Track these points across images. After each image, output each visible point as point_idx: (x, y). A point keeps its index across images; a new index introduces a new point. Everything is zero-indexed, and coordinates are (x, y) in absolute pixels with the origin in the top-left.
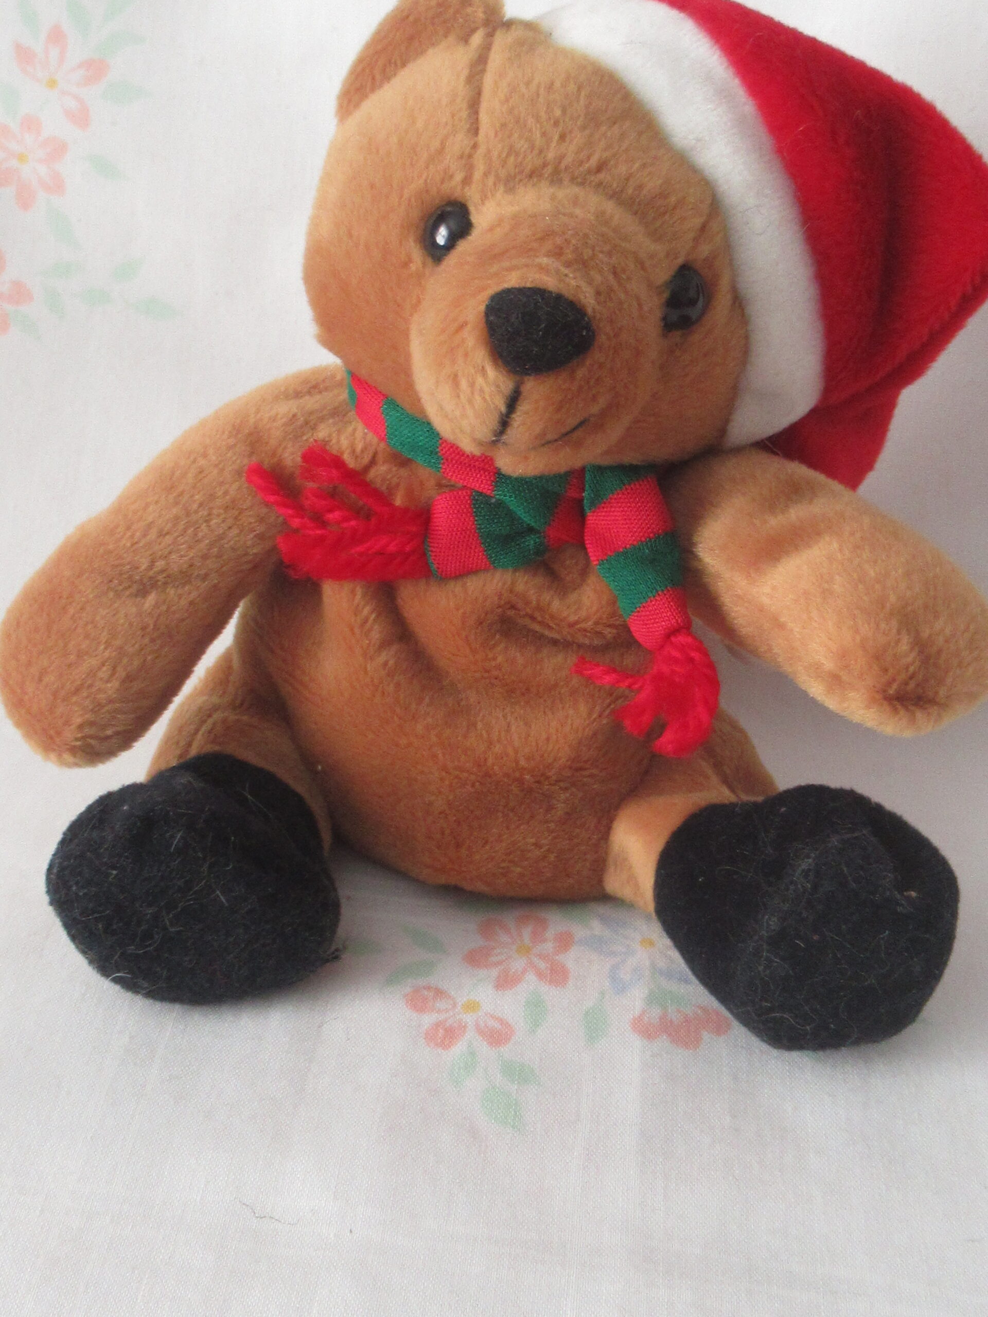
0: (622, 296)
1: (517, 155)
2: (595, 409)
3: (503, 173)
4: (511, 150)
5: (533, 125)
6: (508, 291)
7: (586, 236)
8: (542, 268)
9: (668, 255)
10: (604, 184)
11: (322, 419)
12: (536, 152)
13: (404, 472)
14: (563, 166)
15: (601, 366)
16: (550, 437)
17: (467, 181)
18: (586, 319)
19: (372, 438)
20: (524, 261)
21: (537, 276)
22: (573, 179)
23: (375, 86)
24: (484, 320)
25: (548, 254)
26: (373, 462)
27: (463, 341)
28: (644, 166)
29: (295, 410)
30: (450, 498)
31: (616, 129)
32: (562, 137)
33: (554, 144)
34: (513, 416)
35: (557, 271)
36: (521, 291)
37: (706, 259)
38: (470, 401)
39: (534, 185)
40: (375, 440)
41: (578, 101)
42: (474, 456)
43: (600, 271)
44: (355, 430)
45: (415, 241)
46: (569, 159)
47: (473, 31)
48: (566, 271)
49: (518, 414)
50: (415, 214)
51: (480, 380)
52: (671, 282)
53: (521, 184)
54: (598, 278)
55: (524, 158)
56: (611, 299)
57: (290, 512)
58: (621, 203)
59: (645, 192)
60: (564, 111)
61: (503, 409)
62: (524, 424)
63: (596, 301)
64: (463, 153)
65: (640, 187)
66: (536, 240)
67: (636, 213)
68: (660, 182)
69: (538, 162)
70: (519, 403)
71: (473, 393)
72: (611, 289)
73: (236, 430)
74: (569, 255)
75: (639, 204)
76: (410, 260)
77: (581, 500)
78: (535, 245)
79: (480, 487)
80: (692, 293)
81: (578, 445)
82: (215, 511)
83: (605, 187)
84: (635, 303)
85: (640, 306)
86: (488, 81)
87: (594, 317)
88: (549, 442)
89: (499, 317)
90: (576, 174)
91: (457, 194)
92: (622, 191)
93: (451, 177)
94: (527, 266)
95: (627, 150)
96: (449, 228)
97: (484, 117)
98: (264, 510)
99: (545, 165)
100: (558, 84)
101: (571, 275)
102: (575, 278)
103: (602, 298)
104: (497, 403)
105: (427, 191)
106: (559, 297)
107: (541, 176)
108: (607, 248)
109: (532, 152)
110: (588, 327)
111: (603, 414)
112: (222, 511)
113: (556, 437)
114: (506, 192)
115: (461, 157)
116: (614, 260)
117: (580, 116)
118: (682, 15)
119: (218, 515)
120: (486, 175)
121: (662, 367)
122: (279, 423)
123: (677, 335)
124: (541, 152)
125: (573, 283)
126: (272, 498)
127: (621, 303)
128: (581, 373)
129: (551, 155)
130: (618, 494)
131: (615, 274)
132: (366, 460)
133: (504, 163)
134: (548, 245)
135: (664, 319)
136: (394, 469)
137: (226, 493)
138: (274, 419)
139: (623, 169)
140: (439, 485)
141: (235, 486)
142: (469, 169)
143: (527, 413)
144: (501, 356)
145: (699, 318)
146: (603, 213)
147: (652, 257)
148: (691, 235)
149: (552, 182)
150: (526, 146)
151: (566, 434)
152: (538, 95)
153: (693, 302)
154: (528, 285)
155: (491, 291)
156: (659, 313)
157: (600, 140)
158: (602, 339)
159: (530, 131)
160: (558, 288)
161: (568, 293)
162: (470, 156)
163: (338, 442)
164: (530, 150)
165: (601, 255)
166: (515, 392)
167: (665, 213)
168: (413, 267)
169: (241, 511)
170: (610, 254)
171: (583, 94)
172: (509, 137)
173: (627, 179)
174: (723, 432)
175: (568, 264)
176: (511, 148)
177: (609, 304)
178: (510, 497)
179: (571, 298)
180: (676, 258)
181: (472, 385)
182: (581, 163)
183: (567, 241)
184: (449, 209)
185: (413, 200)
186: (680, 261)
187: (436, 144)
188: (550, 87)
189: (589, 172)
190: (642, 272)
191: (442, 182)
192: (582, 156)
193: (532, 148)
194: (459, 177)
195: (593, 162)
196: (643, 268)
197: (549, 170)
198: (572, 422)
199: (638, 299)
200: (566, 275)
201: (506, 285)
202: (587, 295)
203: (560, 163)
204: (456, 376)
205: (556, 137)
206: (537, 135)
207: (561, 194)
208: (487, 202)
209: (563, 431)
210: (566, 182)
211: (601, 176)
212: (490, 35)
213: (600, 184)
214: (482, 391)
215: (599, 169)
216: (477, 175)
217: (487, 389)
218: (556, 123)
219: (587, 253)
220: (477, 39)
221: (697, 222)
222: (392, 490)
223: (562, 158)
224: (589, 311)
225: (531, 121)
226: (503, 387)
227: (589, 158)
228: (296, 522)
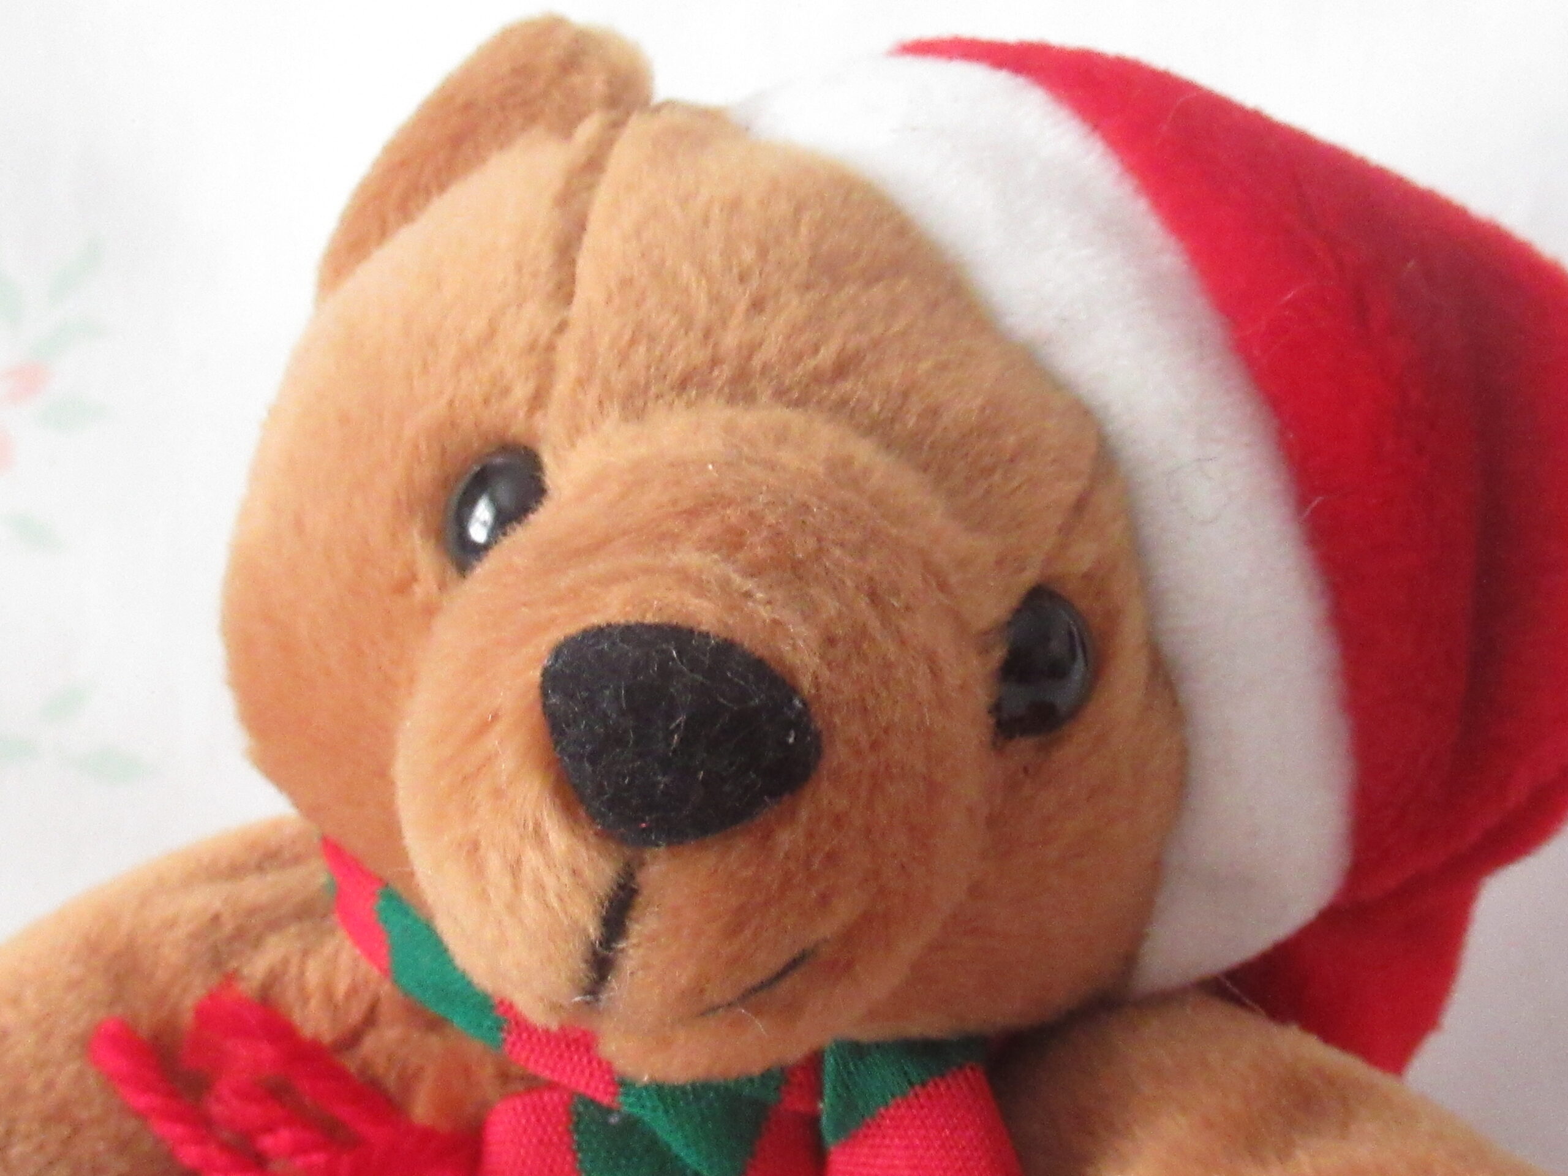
0: (891, 650)
1: (652, 339)
2: (827, 928)
3: (619, 380)
4: (640, 333)
5: (693, 279)
6: (599, 633)
7: (805, 507)
8: (684, 577)
9: (1000, 562)
10: (852, 404)
11: (275, 925)
12: (696, 334)
13: (434, 1042)
14: (757, 363)
15: (838, 821)
16: (714, 995)
17: (538, 400)
18: (797, 703)
19: (368, 970)
20: (641, 559)
21: (672, 597)
22: (781, 394)
23: (384, 233)
24: (539, 708)
25: (708, 544)
26: (370, 1019)
27: (490, 759)
28: (943, 367)
29: (217, 905)
30: (524, 1108)
31: (878, 292)
32: (757, 305)
33: (735, 321)
34: (621, 945)
35: (725, 584)
36: (630, 633)
37: (1087, 577)
38: (512, 908)
39: (689, 405)
40: (375, 973)
41: (795, 233)
42: (547, 1032)
43: (836, 589)
44: (337, 953)
45: (425, 533)
46: (769, 352)
47: (581, 117)
48: (749, 585)
49: (634, 940)
50: (426, 473)
51: (532, 858)
52: (1009, 624)
53: (661, 401)
54: (831, 606)
55: (671, 347)
56: (864, 658)
57: (179, 1130)
58: (888, 445)
59: (946, 419)
60: (763, 252)
61: (593, 930)
62: (646, 966)
63: (821, 657)
64: (536, 341)
65: (933, 412)
66: (679, 514)
67: (925, 468)
68: (979, 401)
69: (700, 356)
70: (634, 914)
71: (517, 887)
72: (862, 633)
73: (92, 947)
74: (758, 548)
75: (932, 447)
76: (414, 578)
77: (813, 1120)
78: (676, 526)
79: (587, 1085)
80: (1057, 647)
81: (792, 1010)
82: (22, 1127)
83: (853, 409)
84: (923, 669)
85: (936, 674)
86: (603, 197)
87: (818, 697)
88: (714, 1009)
89: (572, 696)
90: (787, 382)
91: (517, 429)
92: (893, 421)
93: (506, 391)
94: (647, 570)
95: (904, 334)
96: (493, 500)
97: (585, 267)
98: (131, 1125)
99: (715, 362)
100: (751, 202)
101: (760, 595)
102: (769, 602)
103: (839, 652)
104: (576, 911)
105: (453, 424)
106: (727, 648)
107: (705, 385)
108: (853, 536)
109: (686, 333)
110: (802, 723)
111: (849, 937)
112: (35, 1126)
113: (729, 997)
114: (626, 419)
115: (532, 347)
116: (873, 564)
117: (797, 264)
118: (1020, 81)
119: (28, 1137)
120: (582, 383)
121: (992, 821)
122: (181, 932)
123: (1024, 747)
124: (707, 334)
125: (765, 613)
126: (143, 1101)
127: (888, 666)
128: (787, 839)
129: (730, 340)
130: (898, 1106)
131: (874, 597)
132: (355, 1014)
133: (624, 359)
134: (709, 525)
135: (996, 709)
136: (416, 1035)
137: (49, 1086)
138: (171, 924)
139: (894, 373)
140: (504, 1076)
141: (72, 1068)
142: (546, 371)
143: (653, 938)
144: (581, 799)
145: (1075, 711)
146: (847, 462)
147: (963, 564)
148: (1057, 520)
149: (731, 400)
150: (674, 322)
151: (754, 990)
152: (706, 222)
153: (1058, 671)
154: (650, 619)
155: (556, 635)
156: (981, 697)
157: (841, 313)
158: (837, 754)
159: (686, 290)
160: (726, 625)
161: (749, 640)
162: (551, 347)
163: (302, 973)
164: (682, 331)
165: (837, 552)
166: (621, 887)
167: (989, 471)
168: (419, 591)
169: (77, 1129)
170: (861, 551)
171: (806, 218)
172: (638, 305)
173: (905, 395)
174: (1130, 960)
175: (755, 570)
176: (639, 327)
177: (856, 668)
178: (654, 1109)
179: (761, 651)
180: (1022, 570)
181: (515, 868)
182: (799, 358)
183: (755, 518)
184: (499, 460)
185: (423, 447)
186: (1029, 577)
187: (477, 325)
188: (734, 206)
189: (817, 377)
190: (941, 596)
191: (486, 402)
192: (799, 343)
193: (687, 324)
194: (521, 391)
195: (827, 355)
196: (943, 586)
197: (723, 373)
198: (768, 962)
199: (931, 660)
200: (748, 595)
201: (597, 619)
202: (801, 643)
203: (750, 357)
204: (475, 846)
205: (742, 306)
206: (701, 298)
207: (748, 419)
208: (580, 443)
209: (750, 980)
210: (764, 397)
211: (846, 386)
212: (617, 125)
213: (843, 402)
214: (540, 887)
215: (842, 369)
216: (562, 387)
217: (550, 881)
218: (743, 278)
219: (803, 547)
220: (588, 129)
221: (1068, 490)
222: (408, 1081)
223: (752, 348)
224: (806, 683)
225: (687, 271)
226: (588, 873)
227: (816, 350)
228: (190, 1155)
